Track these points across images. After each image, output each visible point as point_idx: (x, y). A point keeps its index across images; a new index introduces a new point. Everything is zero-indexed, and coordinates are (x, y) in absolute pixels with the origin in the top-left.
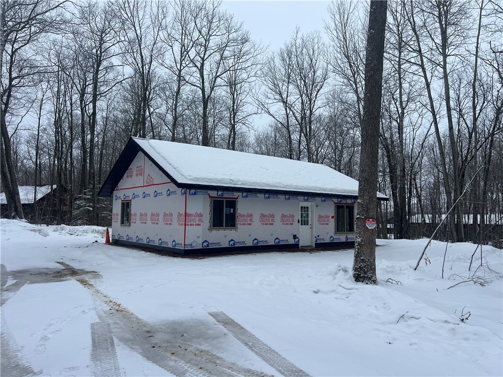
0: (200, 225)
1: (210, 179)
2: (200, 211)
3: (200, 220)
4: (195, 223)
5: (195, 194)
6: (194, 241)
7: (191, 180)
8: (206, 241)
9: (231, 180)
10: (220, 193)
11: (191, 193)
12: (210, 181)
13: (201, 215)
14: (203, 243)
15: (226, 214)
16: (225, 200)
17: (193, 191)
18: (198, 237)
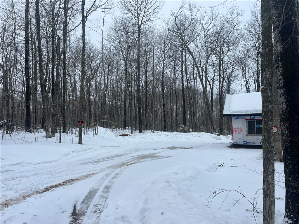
0: (241, 133)
1: (242, 111)
2: (240, 126)
3: (241, 131)
4: (238, 132)
5: (237, 118)
6: (238, 141)
7: (231, 112)
8: (245, 141)
9: (256, 110)
10: (252, 117)
11: (235, 118)
12: (242, 112)
13: (241, 128)
14: (243, 142)
15: (256, 128)
16: (255, 120)
17: (236, 117)
18: (240, 139)
